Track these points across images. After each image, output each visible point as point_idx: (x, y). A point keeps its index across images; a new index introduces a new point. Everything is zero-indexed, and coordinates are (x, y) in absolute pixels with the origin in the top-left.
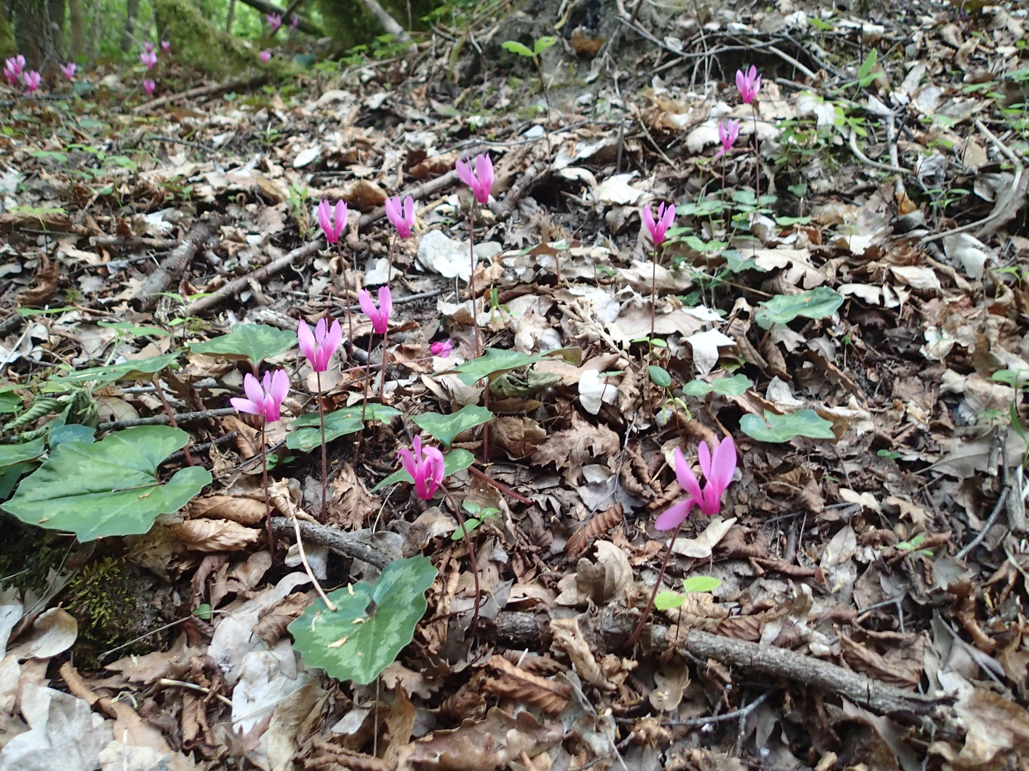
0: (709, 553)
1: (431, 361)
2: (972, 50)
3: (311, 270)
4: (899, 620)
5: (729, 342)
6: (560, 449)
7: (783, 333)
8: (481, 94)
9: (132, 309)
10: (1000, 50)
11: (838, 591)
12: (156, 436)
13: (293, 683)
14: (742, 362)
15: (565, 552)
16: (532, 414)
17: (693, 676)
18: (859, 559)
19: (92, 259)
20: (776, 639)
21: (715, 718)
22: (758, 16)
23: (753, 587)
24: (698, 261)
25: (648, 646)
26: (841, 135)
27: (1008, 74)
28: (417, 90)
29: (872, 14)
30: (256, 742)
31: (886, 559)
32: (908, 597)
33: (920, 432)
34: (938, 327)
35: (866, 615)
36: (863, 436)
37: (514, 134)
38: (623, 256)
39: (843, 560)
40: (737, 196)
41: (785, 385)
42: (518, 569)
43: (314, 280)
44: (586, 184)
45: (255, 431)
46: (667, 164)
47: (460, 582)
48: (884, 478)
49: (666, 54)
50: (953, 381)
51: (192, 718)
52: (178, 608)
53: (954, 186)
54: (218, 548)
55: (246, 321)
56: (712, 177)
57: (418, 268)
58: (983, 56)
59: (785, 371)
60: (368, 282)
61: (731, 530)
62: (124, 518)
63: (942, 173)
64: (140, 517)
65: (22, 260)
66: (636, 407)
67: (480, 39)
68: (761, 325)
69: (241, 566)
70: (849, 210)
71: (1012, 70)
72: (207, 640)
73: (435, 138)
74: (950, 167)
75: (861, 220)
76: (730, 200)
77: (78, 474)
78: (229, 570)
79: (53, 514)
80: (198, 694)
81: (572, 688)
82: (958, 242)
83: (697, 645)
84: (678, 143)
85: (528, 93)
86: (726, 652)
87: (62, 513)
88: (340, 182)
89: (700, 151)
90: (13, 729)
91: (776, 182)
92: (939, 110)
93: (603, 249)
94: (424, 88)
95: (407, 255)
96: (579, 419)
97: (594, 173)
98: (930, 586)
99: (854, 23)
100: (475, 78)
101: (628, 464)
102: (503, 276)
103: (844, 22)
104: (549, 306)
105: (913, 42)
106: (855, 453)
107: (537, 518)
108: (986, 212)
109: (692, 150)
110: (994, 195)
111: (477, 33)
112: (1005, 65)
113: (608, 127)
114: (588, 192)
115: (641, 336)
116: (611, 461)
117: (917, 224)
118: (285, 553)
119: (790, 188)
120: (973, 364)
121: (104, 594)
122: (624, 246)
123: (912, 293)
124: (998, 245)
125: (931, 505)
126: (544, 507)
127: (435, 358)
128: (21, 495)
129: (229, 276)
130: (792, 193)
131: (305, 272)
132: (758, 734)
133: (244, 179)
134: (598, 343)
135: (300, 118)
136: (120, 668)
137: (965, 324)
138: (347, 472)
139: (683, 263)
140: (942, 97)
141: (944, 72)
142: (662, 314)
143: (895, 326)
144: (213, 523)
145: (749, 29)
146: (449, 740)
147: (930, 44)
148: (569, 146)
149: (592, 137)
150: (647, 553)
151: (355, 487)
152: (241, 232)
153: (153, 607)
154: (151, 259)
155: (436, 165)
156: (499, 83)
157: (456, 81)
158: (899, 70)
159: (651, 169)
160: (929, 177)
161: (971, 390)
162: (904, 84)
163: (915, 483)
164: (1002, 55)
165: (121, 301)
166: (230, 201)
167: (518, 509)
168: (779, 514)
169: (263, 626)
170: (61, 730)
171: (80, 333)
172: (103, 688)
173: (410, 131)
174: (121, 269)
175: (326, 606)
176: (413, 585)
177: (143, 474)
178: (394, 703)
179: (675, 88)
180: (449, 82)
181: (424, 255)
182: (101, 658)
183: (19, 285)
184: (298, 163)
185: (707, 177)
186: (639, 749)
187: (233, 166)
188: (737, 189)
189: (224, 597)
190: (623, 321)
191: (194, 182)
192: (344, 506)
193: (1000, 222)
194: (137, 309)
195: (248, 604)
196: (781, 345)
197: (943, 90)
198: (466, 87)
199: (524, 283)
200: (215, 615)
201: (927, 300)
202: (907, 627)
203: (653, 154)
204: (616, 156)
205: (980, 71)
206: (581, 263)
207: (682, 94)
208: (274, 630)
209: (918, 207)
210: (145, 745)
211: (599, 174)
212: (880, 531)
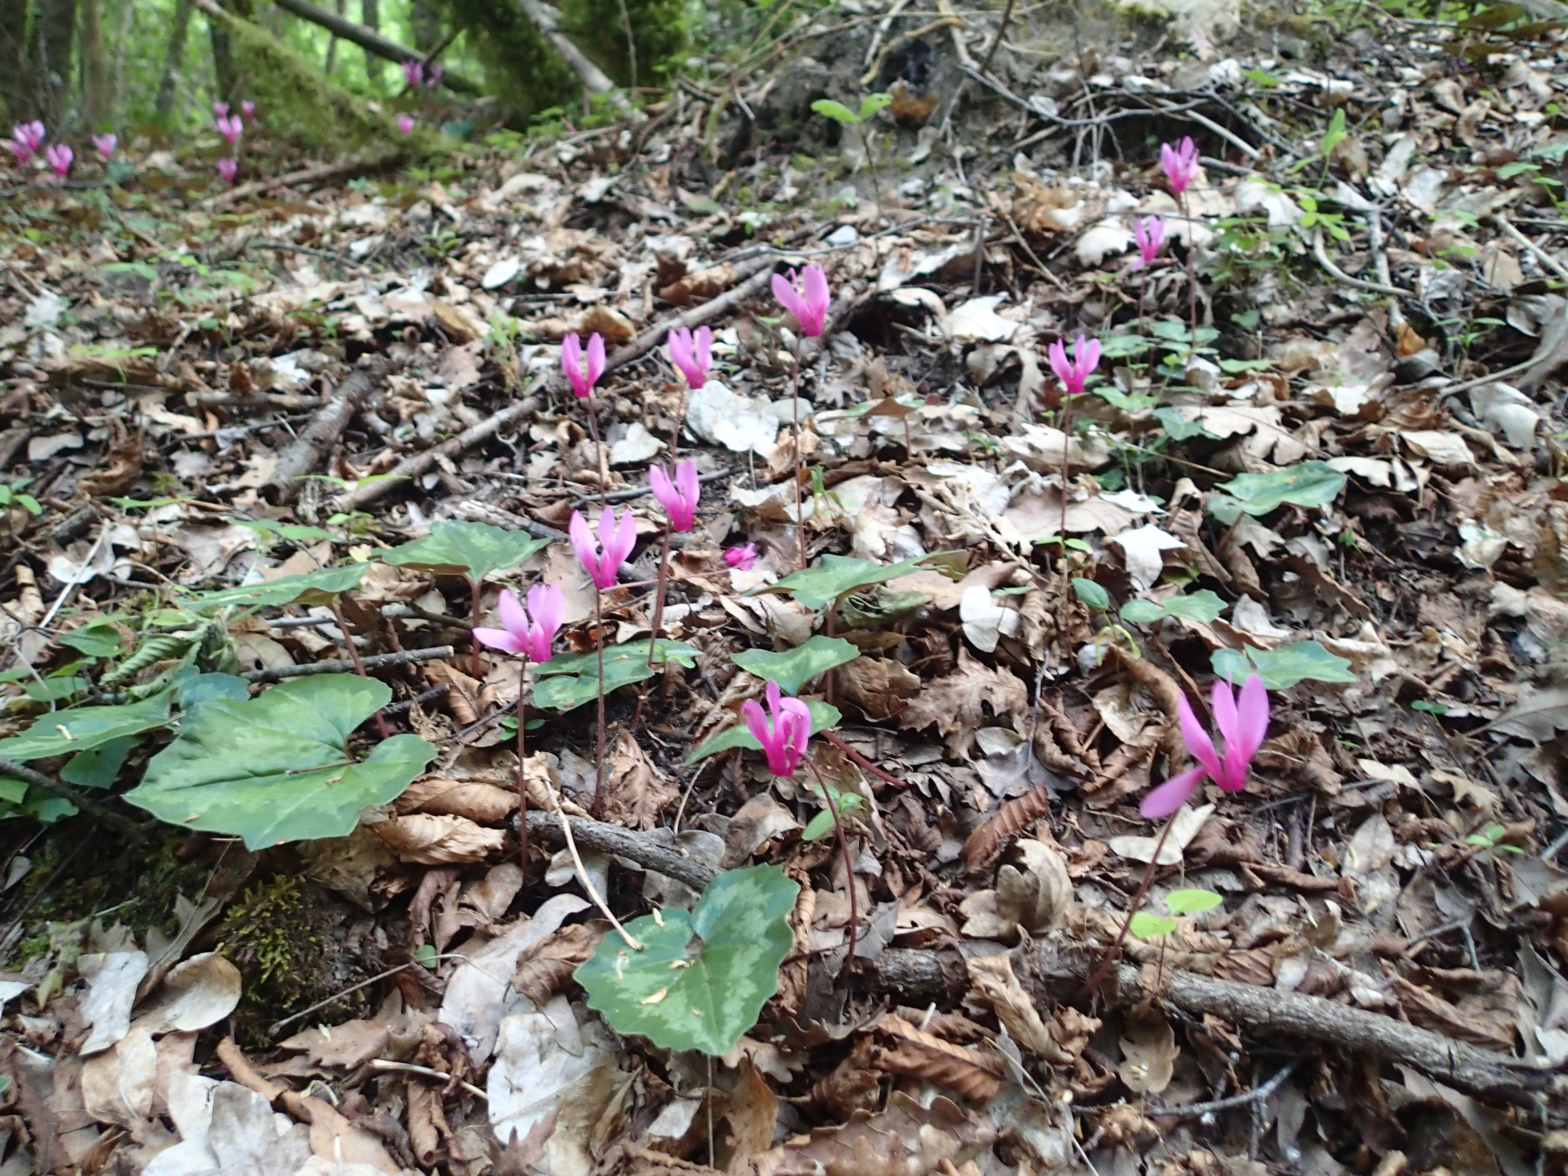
0: (1179, 857)
1: (727, 575)
2: (1481, 118)
3: (526, 441)
4: (1471, 952)
5: (1173, 543)
6: (945, 705)
7: (1250, 530)
8: (751, 179)
9: (263, 500)
10: (1521, 116)
11: (1375, 912)
12: (341, 690)
13: (579, 1063)
14: (1195, 574)
15: (963, 858)
16: (890, 653)
17: (1181, 1041)
18: (1400, 862)
19: (192, 426)
20: (1302, 983)
21: (1218, 1104)
22: (1167, 66)
23: (1247, 908)
24: (1118, 423)
25: (1113, 996)
26: (1301, 239)
27: (1537, 152)
28: (656, 174)
29: (1331, 64)
30: (538, 1152)
31: (1442, 861)
32: (1479, 919)
33: (1465, 675)
34: (1478, 518)
35: (1421, 946)
36: (1383, 681)
37: (812, 239)
38: (998, 418)
39: (1377, 864)
40: (1159, 329)
41: (1258, 607)
42: (895, 885)
43: (533, 457)
44: (931, 312)
45: (477, 683)
46: (1048, 282)
47: (817, 903)
48: (1422, 743)
49: (1033, 121)
50: (1507, 598)
51: (424, 1120)
52: (383, 951)
53: (1478, 313)
54: (446, 859)
55: (437, 517)
56: (1119, 300)
57: (689, 437)
58: (1495, 126)
59: (1257, 586)
60: (617, 459)
61: (1207, 823)
62: (309, 813)
63: (1458, 295)
64: (334, 812)
65: (84, 428)
66: (1048, 642)
67: (751, 98)
68: (1220, 517)
69: (476, 886)
70: (1325, 350)
71: (1542, 146)
72: (437, 1001)
73: (691, 244)
74: (1469, 286)
75: (1345, 366)
76: (1148, 334)
77: (234, 747)
78: (461, 892)
79: (204, 809)
80: (430, 1083)
81: (1006, 1061)
82: (1492, 395)
83: (1187, 993)
84: (1063, 252)
85: (824, 179)
86: (1231, 1004)
87: (215, 807)
88: (559, 310)
89: (1098, 262)
90: (154, 1141)
91: (1214, 308)
92: (1442, 203)
93: (968, 409)
94: (666, 171)
95: (671, 418)
96: (969, 658)
97: (941, 294)
98: (1509, 901)
99: (1308, 76)
100: (743, 155)
101: (1047, 726)
102: (819, 447)
103: (1294, 76)
104: (898, 493)
105: (1392, 105)
106: (1374, 706)
107: (915, 808)
108: (1525, 352)
109: (1085, 262)
110: (1538, 326)
111: (744, 89)
112: (1530, 139)
113: (957, 228)
114: (934, 324)
115: (1046, 536)
116: (1018, 722)
117: (1428, 370)
118: (545, 865)
119: (1235, 317)
120: (1535, 573)
121: (279, 932)
122: (997, 404)
123: (1434, 471)
124: (1548, 400)
125: (1495, 782)
126: (926, 792)
127: (733, 571)
128: (151, 781)
129: (405, 451)
130: (1236, 324)
131: (517, 444)
132: (1281, 1127)
133: (413, 306)
134: (984, 545)
135: (480, 215)
136: (304, 1046)
137: (1516, 516)
138: (626, 742)
139: (1093, 427)
140: (1444, 184)
141: (1441, 149)
142: (1073, 502)
143: (1412, 519)
144: (438, 820)
145: (1156, 84)
146: (832, 1143)
147: (1419, 108)
148: (902, 256)
149: (934, 242)
150: (1088, 859)
151: (641, 765)
152: (418, 385)
153: (348, 950)
154: (282, 427)
155: (701, 285)
156: (779, 163)
157: (714, 161)
158: (1374, 144)
159: (1024, 290)
160: (1437, 301)
161: (1536, 612)
162: (1385, 166)
163: (1469, 750)
164: (1524, 124)
165: (243, 490)
166: (395, 339)
167: (884, 795)
168: (1272, 798)
169: (527, 975)
170: (231, 1141)
171: (185, 538)
172: (280, 1077)
173: (653, 234)
174: (237, 441)
175: (626, 944)
176: (761, 907)
177: (327, 748)
178: (739, 1090)
179: (1048, 171)
180: (704, 162)
181: (698, 418)
182: (275, 1030)
183: (78, 467)
184: (491, 280)
185: (1113, 300)
186: (1107, 1153)
187: (393, 286)
188: (1158, 319)
189: (457, 934)
190: (1015, 513)
191: (336, 310)
192: (626, 794)
193: (1549, 367)
194: (271, 502)
195: (493, 943)
196: (1248, 548)
197: (1444, 175)
198: (729, 169)
199: (857, 458)
200: (443, 961)
201: (1456, 480)
202: (1481, 963)
203: (1027, 267)
204: (973, 271)
205: (1495, 147)
206: (938, 428)
207: (1062, 180)
208: (544, 981)
209: (1427, 346)
210: (360, 1161)
211: (948, 297)
212: (1427, 821)
